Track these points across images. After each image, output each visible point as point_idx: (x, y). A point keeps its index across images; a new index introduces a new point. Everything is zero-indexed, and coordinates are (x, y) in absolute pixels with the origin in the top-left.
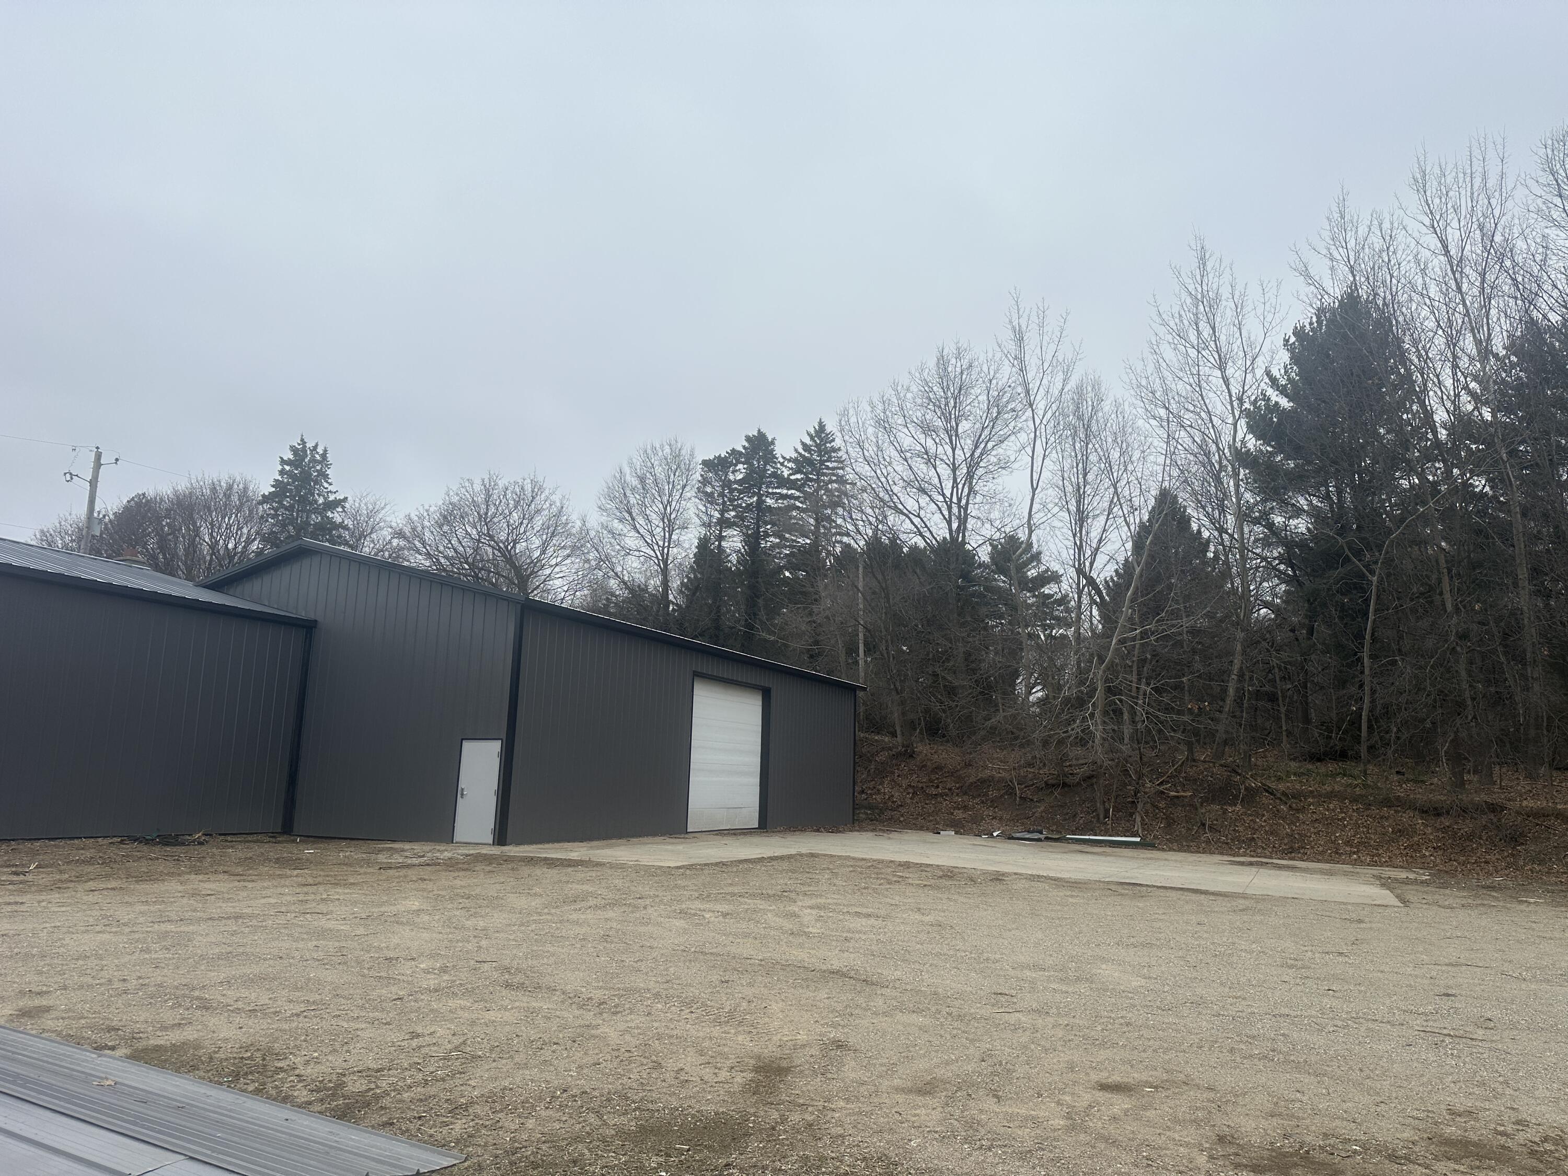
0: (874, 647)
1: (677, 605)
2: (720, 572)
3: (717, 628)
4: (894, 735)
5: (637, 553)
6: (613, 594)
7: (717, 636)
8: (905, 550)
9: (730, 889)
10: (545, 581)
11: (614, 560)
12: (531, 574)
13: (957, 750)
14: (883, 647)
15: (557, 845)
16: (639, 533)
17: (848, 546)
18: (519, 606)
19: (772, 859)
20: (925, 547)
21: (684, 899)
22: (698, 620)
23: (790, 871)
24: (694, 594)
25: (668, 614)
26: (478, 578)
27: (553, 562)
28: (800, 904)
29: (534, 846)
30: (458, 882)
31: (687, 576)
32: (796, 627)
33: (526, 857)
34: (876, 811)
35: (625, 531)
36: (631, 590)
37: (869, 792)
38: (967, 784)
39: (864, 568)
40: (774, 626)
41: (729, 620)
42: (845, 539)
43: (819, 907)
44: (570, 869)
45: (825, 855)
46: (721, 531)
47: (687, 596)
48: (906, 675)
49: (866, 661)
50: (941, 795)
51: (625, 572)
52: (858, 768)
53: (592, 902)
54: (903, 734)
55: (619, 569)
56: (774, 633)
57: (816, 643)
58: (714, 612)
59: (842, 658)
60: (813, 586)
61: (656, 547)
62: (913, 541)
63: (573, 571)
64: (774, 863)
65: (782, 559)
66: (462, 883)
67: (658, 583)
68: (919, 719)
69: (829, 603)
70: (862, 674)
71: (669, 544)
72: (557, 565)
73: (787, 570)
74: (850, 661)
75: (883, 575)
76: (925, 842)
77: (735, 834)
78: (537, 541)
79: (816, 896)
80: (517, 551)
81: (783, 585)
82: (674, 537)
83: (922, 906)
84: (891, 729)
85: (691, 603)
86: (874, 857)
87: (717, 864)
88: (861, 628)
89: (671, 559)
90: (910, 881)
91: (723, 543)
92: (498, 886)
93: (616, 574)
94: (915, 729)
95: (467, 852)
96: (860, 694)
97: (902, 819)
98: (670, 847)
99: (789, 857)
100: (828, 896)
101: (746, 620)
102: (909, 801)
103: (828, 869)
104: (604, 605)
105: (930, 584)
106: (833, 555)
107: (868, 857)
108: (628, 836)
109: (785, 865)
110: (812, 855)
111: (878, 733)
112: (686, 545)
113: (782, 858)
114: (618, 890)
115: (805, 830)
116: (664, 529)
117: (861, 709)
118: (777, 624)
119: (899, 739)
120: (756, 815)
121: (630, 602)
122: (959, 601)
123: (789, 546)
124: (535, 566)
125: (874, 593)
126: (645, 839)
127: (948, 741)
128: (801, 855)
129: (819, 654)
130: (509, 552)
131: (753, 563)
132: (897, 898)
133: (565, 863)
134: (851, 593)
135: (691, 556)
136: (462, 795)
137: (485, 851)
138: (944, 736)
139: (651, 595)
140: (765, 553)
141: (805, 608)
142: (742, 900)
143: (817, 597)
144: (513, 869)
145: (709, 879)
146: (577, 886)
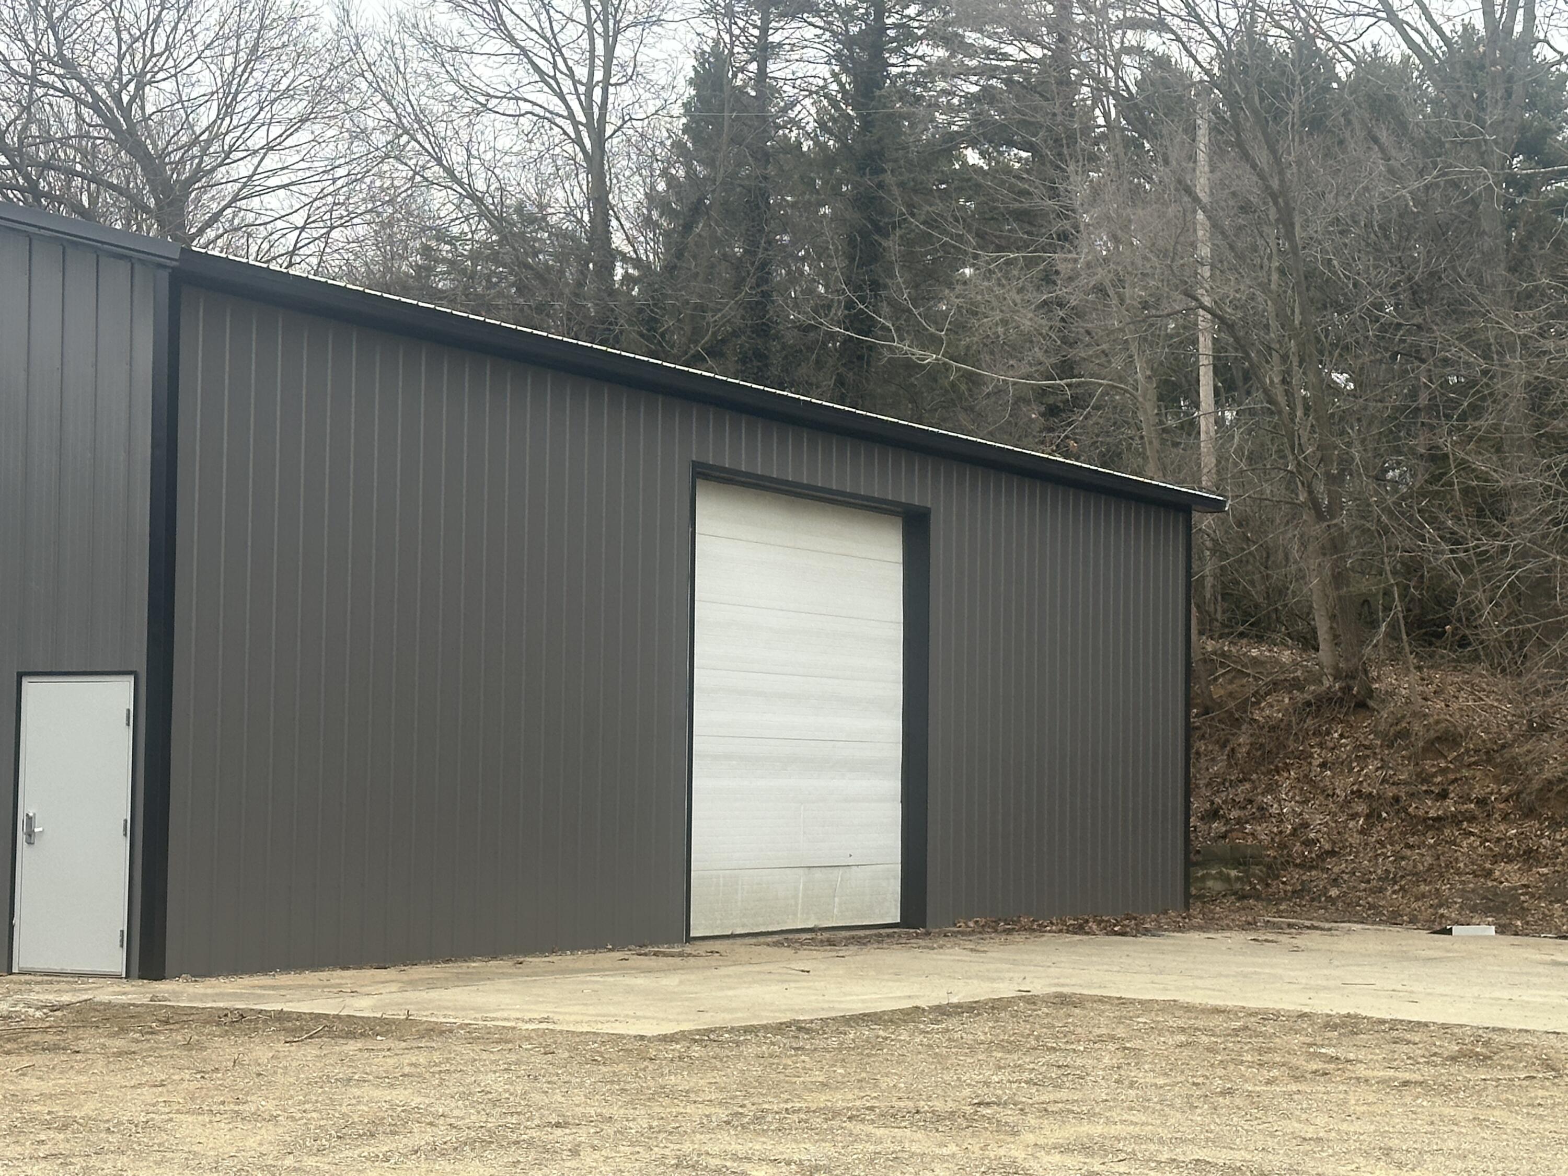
0: (1246, 378)
1: (637, 262)
2: (764, 157)
3: (763, 330)
4: (1309, 642)
5: (510, 107)
6: (442, 236)
7: (761, 356)
8: (1343, 69)
9: (821, 1099)
10: (236, 198)
11: (440, 127)
12: (195, 177)
13: (1505, 683)
14: (1272, 376)
15: (310, 977)
16: (512, 40)
17: (1162, 62)
18: (164, 275)
19: (943, 1011)
20: (1406, 60)
21: (688, 1127)
22: (702, 308)
23: (1001, 1046)
24: (688, 227)
25: (612, 293)
26: (38, 194)
27: (258, 140)
28: (1030, 1138)
29: (247, 981)
30: (31, 1084)
31: (664, 173)
32: (1004, 322)
33: (226, 1013)
34: (1257, 870)
35: (472, 36)
36: (498, 222)
37: (1234, 814)
38: (1536, 785)
39: (1214, 130)
40: (938, 319)
41: (796, 305)
42: (1153, 41)
43: (1086, 1148)
44: (352, 1046)
45: (1101, 1000)
46: (764, 30)
47: (667, 234)
48: (1345, 462)
49: (1220, 422)
50: (1456, 820)
51: (475, 166)
52: (1201, 746)
53: (421, 1137)
54: (1336, 639)
55: (457, 157)
56: (933, 342)
57: (1067, 368)
58: (751, 281)
59: (1148, 412)
60: (1054, 193)
61: (567, 85)
62: (1366, 40)
63: (320, 165)
64: (952, 1023)
65: (957, 110)
66: (47, 1086)
67: (580, 198)
68: (1387, 593)
69: (1102, 245)
70: (1208, 461)
71: (607, 74)
72: (269, 148)
73: (973, 144)
74: (1171, 422)
75: (1273, 151)
76: (1404, 957)
77: (831, 943)
78: (206, 77)
79: (1079, 1117)
80: (149, 109)
81: (960, 190)
82: (622, 52)
83: (1395, 1143)
84: (1301, 626)
85: (679, 255)
86: (1253, 1004)
87: (780, 1028)
88: (1203, 320)
89: (613, 119)
90: (1361, 1071)
91: (771, 67)
92: (147, 1094)
93: (450, 172)
94: (1374, 624)
95: (52, 998)
96: (1205, 522)
97: (1334, 892)
98: (641, 981)
99: (996, 1006)
100: (1114, 1115)
101: (850, 305)
102: (1355, 839)
103: (1113, 1038)
104: (418, 268)
105: (1421, 173)
106: (1115, 94)
107: (1230, 1003)
108: (516, 952)
109: (982, 1029)
110: (1063, 1001)
111: (1260, 639)
112: (660, 77)
113: (972, 1009)
114: (495, 1103)
115: (1041, 929)
116: (590, 27)
117: (1208, 568)
118: (945, 315)
119: (1325, 653)
120: (895, 886)
121: (495, 258)
122: (1511, 224)
123: (980, 71)
124: (204, 152)
125: (1246, 208)
126: (566, 960)
127: (1476, 658)
128: (1031, 1000)
129: (1078, 402)
130: (126, 112)
131: (867, 124)
132: (1322, 1120)
133: (338, 1026)
134: (1171, 211)
135: (677, 110)
136: (30, 834)
137: (108, 993)
138: (1463, 643)
139: (559, 234)
140: (903, 95)
141: (1030, 263)
142: (856, 1128)
143: (1067, 225)
144: (188, 1046)
145: (757, 1071)
146: (376, 1093)
